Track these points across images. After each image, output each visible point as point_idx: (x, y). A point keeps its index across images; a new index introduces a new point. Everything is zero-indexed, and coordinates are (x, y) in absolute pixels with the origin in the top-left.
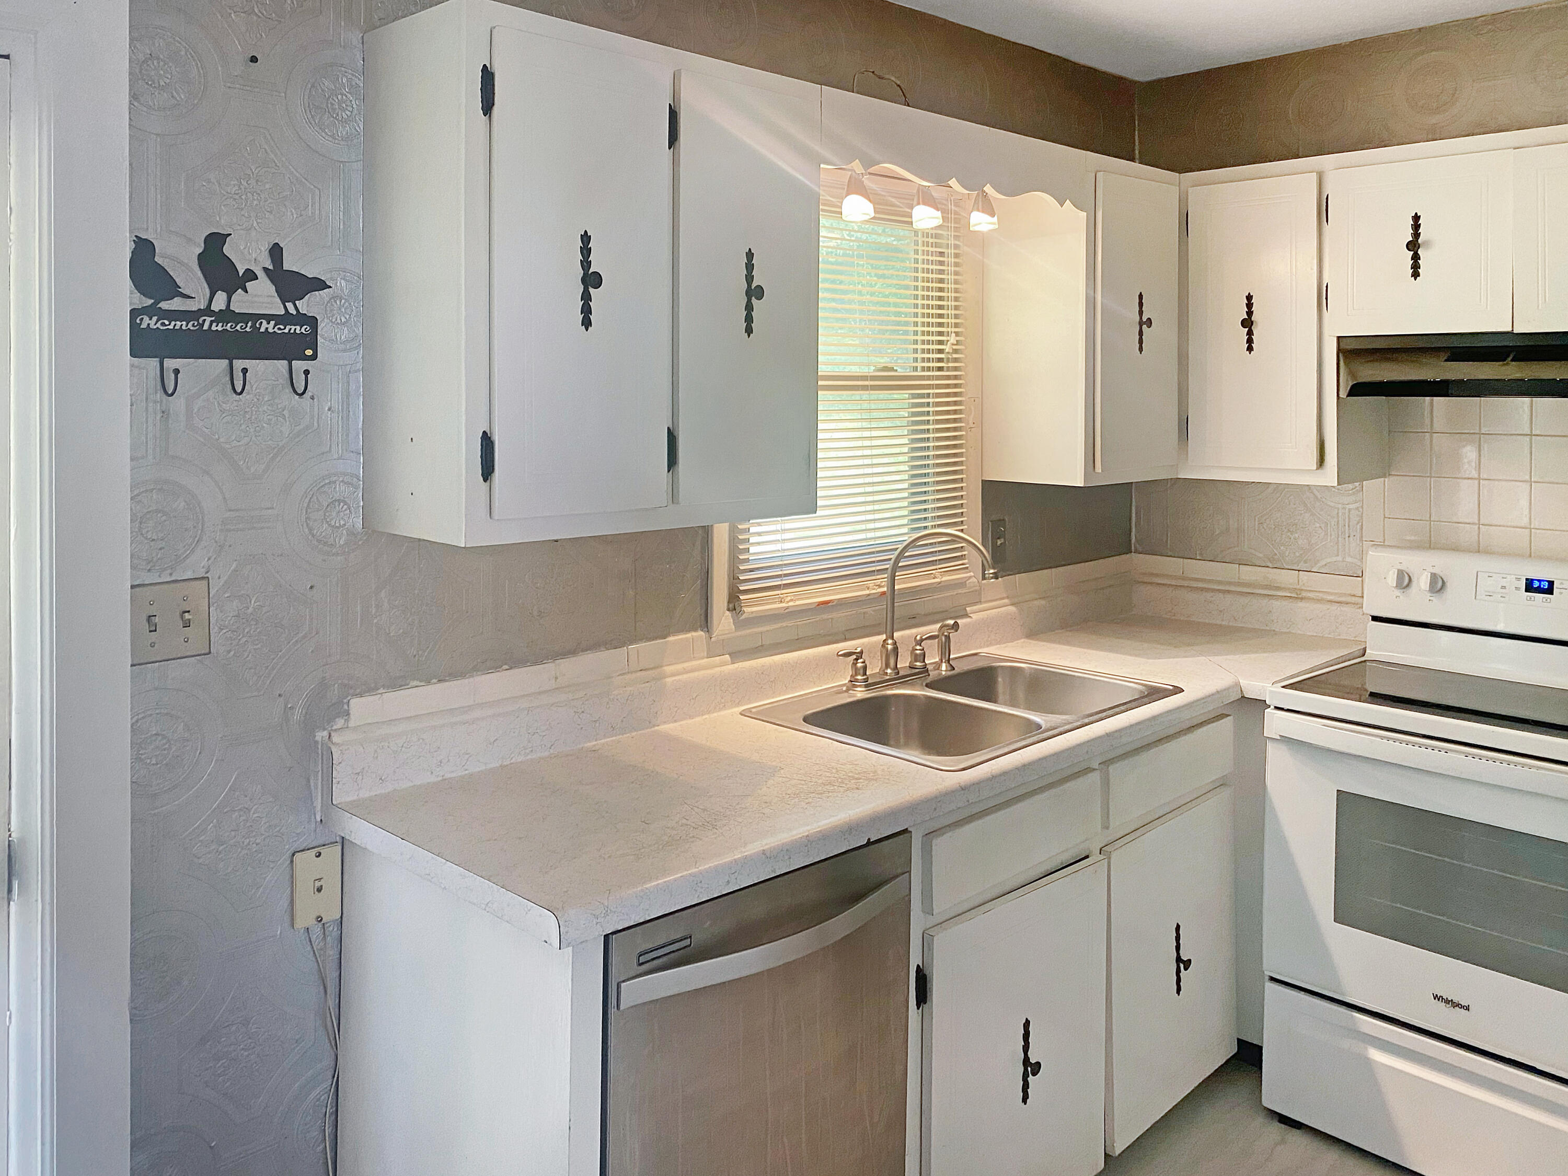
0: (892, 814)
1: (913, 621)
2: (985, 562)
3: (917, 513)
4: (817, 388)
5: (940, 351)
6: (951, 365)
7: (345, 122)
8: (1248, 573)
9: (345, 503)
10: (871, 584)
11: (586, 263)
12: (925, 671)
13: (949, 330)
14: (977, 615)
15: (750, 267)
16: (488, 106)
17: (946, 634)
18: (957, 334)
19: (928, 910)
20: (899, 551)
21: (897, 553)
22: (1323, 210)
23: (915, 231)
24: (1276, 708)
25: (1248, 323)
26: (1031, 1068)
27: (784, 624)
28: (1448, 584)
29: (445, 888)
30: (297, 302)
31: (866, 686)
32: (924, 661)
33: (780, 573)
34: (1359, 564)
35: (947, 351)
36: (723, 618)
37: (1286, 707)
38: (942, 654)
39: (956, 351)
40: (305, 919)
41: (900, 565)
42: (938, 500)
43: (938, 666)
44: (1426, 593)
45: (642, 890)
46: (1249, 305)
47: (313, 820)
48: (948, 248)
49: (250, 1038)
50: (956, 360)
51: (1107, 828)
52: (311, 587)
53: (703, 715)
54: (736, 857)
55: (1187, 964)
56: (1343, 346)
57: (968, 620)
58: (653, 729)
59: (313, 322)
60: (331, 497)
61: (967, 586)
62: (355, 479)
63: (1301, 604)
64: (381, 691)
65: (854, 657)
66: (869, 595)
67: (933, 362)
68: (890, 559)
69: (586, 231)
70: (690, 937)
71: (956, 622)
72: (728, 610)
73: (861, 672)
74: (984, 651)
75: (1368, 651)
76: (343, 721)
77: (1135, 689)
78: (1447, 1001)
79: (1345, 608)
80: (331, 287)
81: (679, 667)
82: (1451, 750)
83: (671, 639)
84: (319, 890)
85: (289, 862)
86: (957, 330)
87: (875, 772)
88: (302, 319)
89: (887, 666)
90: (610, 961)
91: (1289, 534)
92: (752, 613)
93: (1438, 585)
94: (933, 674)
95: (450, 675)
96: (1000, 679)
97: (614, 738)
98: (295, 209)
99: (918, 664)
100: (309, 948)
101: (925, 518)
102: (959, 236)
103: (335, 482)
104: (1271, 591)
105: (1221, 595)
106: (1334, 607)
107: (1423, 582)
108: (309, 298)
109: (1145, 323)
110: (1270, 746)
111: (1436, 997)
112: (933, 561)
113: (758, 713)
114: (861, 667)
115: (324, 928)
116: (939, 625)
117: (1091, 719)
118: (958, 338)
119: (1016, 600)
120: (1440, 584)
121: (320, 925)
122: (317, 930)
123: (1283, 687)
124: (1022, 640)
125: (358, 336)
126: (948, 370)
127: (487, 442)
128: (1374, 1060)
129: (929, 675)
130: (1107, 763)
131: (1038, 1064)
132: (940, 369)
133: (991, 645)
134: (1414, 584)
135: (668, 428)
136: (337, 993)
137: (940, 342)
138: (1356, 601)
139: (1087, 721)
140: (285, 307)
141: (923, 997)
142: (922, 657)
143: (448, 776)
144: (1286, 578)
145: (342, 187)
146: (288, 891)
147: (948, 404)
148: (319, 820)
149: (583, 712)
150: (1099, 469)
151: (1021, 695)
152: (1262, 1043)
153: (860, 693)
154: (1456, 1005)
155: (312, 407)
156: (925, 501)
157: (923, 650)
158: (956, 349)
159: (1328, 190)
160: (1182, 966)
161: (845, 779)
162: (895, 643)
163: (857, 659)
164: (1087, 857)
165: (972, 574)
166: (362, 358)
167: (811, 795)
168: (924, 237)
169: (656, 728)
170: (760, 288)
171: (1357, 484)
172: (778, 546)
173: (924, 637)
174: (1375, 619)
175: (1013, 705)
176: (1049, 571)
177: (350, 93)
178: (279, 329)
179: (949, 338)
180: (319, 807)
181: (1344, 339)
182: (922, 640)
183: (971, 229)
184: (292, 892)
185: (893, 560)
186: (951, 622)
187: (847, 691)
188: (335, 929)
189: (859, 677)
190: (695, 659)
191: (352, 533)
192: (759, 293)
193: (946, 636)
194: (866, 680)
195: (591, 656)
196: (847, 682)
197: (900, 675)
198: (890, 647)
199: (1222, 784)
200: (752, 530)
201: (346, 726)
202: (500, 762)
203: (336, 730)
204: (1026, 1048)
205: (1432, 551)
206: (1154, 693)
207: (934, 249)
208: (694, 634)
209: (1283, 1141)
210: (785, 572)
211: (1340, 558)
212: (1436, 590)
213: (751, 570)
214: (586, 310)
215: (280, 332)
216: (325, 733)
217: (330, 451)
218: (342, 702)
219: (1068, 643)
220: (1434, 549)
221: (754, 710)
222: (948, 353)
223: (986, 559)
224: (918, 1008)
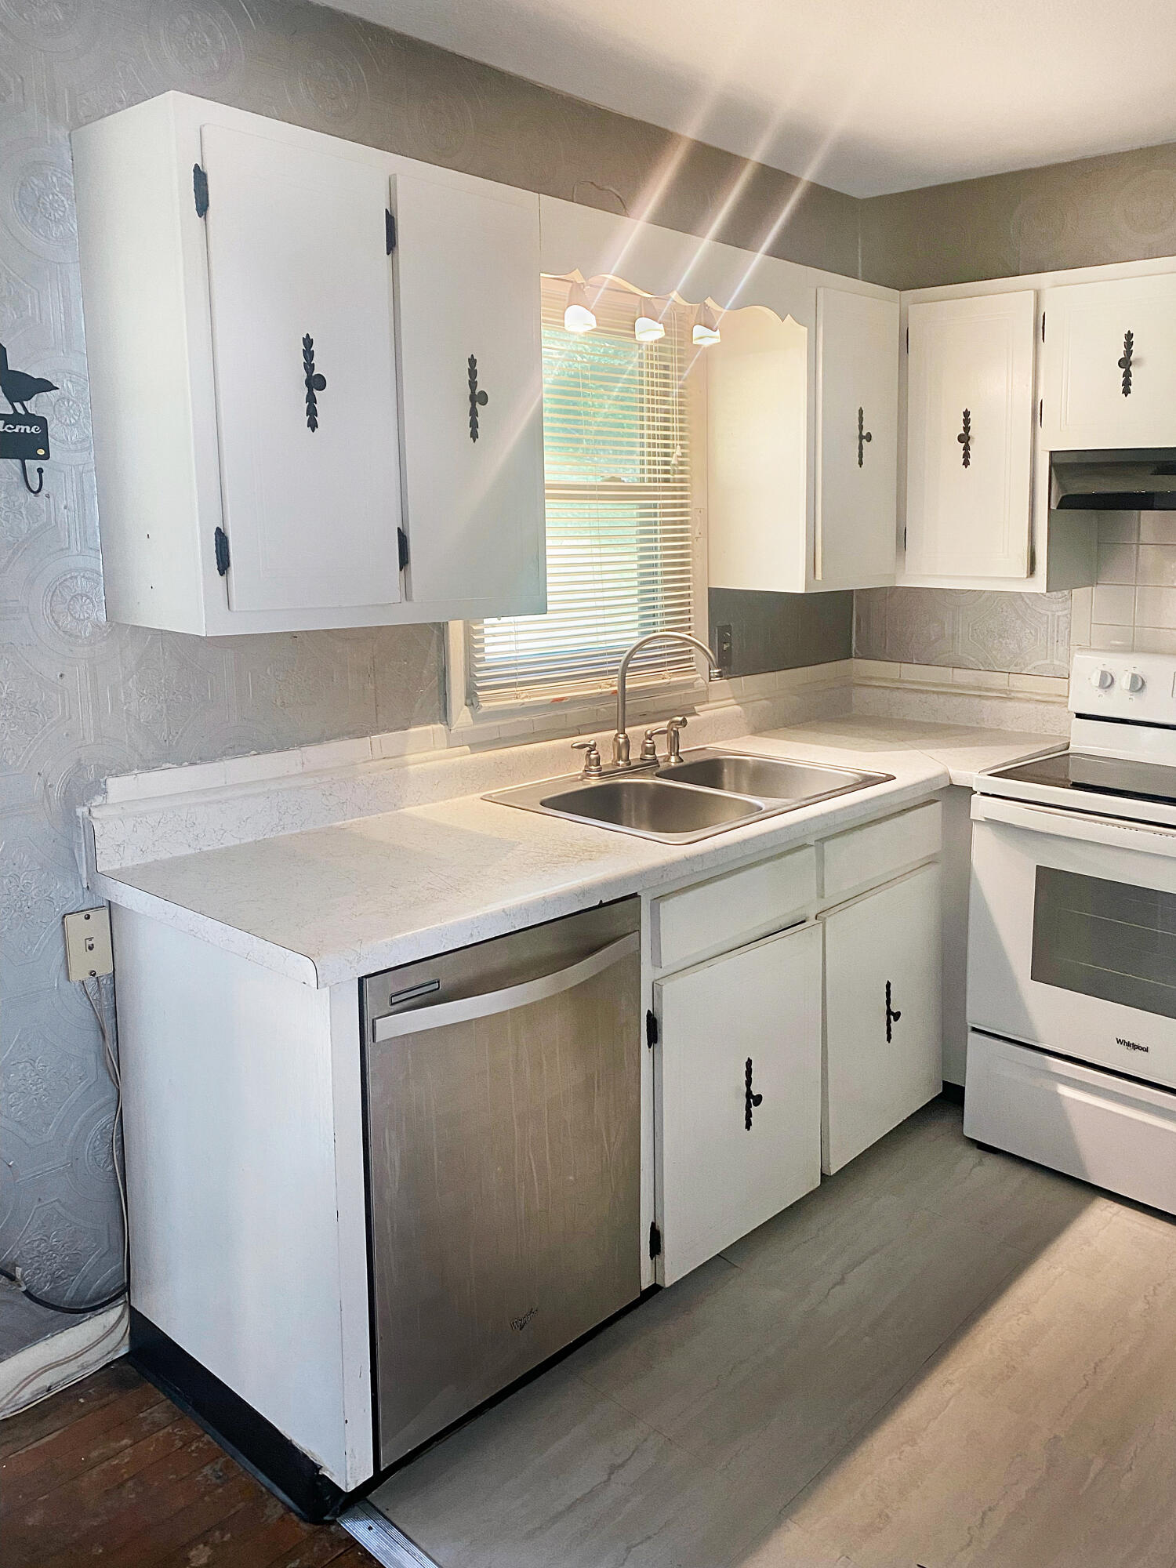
0: (624, 880)
1: (645, 719)
2: (711, 665)
3: (647, 617)
4: (544, 497)
5: (666, 463)
6: (676, 476)
7: (57, 222)
8: (961, 676)
9: (86, 596)
10: (602, 683)
11: (309, 367)
12: (655, 761)
13: (675, 442)
14: (704, 714)
15: (473, 373)
16: (202, 207)
17: (675, 729)
18: (682, 447)
19: (657, 963)
20: (627, 653)
21: (626, 655)
22: (1040, 328)
23: (639, 345)
24: (983, 794)
25: (964, 439)
26: (753, 1099)
27: (520, 719)
28: (1147, 684)
29: (208, 941)
30: (25, 402)
31: (600, 775)
32: (654, 754)
33: (515, 671)
34: (1066, 666)
35: (672, 463)
36: (462, 712)
37: (991, 793)
38: (672, 749)
39: (681, 464)
40: (79, 973)
41: (630, 666)
42: (666, 606)
43: (667, 759)
44: (1126, 692)
45: (392, 941)
46: (967, 421)
47: (80, 886)
48: (672, 362)
49: (37, 1075)
50: (682, 472)
51: (823, 897)
52: (61, 676)
53: (445, 799)
54: (478, 914)
55: (897, 1016)
56: (1055, 460)
57: (696, 717)
58: (399, 811)
59: (42, 422)
60: (73, 591)
61: (696, 687)
62: (95, 575)
63: (1010, 704)
64: (135, 772)
65: (588, 749)
66: (601, 693)
67: (659, 473)
68: (620, 661)
69: (308, 334)
70: (439, 982)
71: (684, 719)
72: (466, 705)
73: (595, 762)
74: (710, 746)
75: (1071, 745)
76: (102, 798)
77: (851, 777)
78: (1129, 1044)
79: (1051, 707)
80: (57, 388)
81: (421, 756)
82: (1141, 829)
83: (412, 730)
84: (91, 948)
85: (60, 923)
86: (682, 442)
87: (607, 846)
88: (31, 419)
89: (620, 758)
90: (365, 1001)
91: (1001, 640)
92: (489, 707)
93: (1138, 685)
94: (663, 766)
95: (200, 759)
96: (725, 770)
97: (361, 818)
98: (15, 310)
99: (649, 756)
100: (85, 999)
101: (654, 623)
102: (683, 350)
103: (76, 577)
104: (982, 693)
105: (935, 696)
106: (1041, 706)
107: (1123, 682)
108: (37, 400)
109: (864, 437)
110: (976, 828)
111: (1119, 1041)
112: (662, 663)
113: (498, 798)
114: (595, 758)
115: (98, 982)
116: (668, 722)
117: (808, 801)
118: (683, 451)
119: (743, 700)
120: (1140, 683)
121: (94, 979)
122: (91, 983)
123: (990, 775)
124: (747, 737)
125: (88, 437)
126: (674, 482)
127: (221, 539)
128: (1063, 1096)
129: (659, 766)
130: (822, 840)
131: (760, 1097)
132: (667, 480)
133: (717, 741)
134: (1116, 684)
135: (399, 529)
136: (115, 1038)
137: (666, 455)
138: (1063, 700)
139: (804, 803)
140: (13, 407)
141: (653, 1037)
142: (652, 750)
143: (205, 849)
144: (999, 680)
145: (60, 287)
146: (62, 949)
147: (674, 514)
148: (85, 886)
149: (331, 794)
150: (819, 577)
151: (745, 783)
152: (965, 1084)
153: (594, 782)
154: (1135, 1047)
155: (48, 506)
156: (654, 607)
157: (653, 743)
158: (681, 462)
159: (1045, 308)
160: (892, 1017)
161: (579, 852)
162: (626, 737)
163: (590, 751)
164: (804, 922)
165: (699, 675)
166: (95, 458)
167: (548, 865)
168: (648, 350)
169: (402, 810)
170: (483, 393)
171: (1066, 592)
172: (513, 647)
173: (654, 732)
174: (1079, 716)
175: (738, 790)
176: (773, 674)
177: (61, 193)
178: (9, 428)
179: (674, 451)
180: (84, 875)
181: (1057, 454)
182: (652, 735)
183: (694, 343)
184: (66, 949)
185: (622, 662)
186: (680, 719)
187: (581, 780)
188: (109, 983)
189: (593, 767)
190: (435, 749)
191: (96, 625)
192: (483, 398)
193: (674, 731)
194: (599, 769)
195: (336, 744)
196: (581, 772)
197: (632, 765)
198: (621, 741)
199: (931, 861)
200: (487, 631)
201: (104, 802)
202: (254, 838)
203: (96, 807)
204: (749, 1083)
205: (1135, 654)
206: (868, 781)
207: (658, 363)
208: (434, 726)
209: (980, 1163)
210: (520, 671)
211: (1048, 662)
212: (1137, 689)
213: (488, 669)
214: (312, 412)
215: (10, 431)
216: (85, 809)
217: (69, 548)
218: (99, 781)
219: (789, 739)
220: (1137, 652)
221: (493, 796)
222: (674, 465)
223: (712, 660)
224: (650, 1047)
